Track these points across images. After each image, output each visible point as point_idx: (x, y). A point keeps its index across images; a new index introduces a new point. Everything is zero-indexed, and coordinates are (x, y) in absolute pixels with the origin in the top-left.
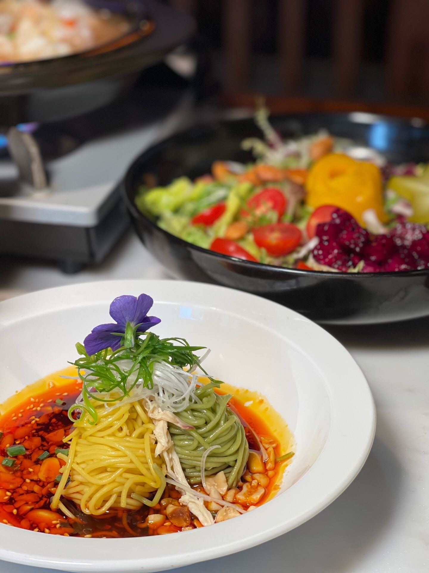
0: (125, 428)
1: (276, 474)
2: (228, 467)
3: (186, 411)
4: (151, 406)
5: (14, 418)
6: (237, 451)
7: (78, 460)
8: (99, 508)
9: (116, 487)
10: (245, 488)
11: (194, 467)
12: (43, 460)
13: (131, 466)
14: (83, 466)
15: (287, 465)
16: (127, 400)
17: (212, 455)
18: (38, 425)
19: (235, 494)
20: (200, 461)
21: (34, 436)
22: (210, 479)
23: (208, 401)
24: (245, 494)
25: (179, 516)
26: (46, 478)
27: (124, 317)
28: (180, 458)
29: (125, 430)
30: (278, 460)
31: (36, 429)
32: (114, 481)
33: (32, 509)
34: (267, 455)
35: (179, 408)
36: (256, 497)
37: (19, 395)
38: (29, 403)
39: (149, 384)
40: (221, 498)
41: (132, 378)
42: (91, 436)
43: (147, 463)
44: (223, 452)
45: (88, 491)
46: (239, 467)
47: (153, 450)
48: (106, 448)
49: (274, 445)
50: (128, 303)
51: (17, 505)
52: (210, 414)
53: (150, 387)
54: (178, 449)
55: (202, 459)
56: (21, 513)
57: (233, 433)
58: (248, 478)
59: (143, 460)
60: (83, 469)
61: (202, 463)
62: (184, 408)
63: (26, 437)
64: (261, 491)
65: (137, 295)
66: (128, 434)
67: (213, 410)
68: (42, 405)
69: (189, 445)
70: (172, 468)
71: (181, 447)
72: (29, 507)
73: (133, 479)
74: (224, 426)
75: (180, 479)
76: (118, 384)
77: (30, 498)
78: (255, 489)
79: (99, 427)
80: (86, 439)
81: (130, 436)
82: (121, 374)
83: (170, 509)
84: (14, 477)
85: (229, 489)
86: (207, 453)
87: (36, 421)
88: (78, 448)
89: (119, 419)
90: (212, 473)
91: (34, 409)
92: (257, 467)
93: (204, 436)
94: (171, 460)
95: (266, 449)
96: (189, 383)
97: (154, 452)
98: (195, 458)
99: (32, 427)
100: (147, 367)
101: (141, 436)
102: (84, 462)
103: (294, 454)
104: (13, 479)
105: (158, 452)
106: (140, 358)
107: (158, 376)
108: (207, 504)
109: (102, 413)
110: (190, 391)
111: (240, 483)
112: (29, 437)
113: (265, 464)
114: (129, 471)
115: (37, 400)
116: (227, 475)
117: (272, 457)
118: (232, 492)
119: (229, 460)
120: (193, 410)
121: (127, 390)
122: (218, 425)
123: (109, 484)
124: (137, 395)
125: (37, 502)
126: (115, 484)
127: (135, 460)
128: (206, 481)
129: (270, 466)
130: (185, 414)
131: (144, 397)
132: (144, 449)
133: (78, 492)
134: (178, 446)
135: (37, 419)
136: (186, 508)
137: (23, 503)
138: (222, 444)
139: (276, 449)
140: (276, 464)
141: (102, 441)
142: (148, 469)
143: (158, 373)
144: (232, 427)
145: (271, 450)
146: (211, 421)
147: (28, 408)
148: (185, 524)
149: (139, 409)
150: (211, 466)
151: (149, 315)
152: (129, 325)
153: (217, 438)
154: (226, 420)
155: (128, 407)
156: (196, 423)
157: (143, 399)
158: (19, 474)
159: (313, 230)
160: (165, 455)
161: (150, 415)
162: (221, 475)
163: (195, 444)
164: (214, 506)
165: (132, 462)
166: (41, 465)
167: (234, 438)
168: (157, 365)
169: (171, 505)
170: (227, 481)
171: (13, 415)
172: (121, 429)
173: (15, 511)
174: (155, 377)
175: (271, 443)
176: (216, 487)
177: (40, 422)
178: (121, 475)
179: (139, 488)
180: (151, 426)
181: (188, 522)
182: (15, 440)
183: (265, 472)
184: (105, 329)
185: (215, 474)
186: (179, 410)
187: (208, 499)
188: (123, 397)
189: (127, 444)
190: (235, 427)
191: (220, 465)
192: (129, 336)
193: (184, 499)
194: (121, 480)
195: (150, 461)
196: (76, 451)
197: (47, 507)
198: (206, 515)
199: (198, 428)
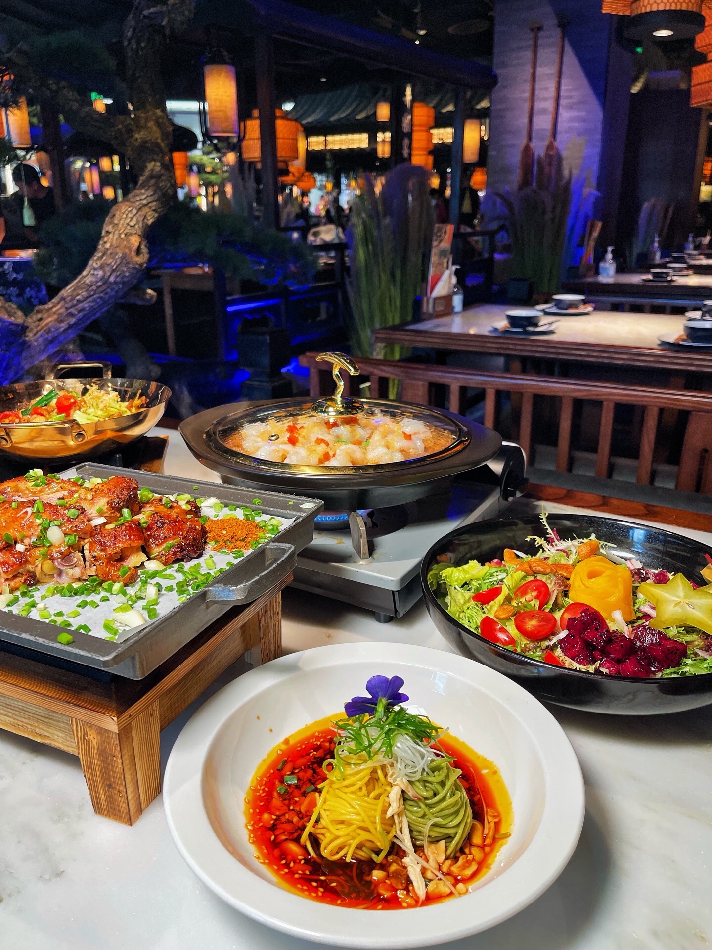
0: (364, 789)
1: (492, 850)
2: (449, 838)
3: (419, 781)
4: (390, 771)
5: (299, 748)
6: (458, 825)
7: (325, 807)
8: (334, 855)
9: (350, 840)
10: (461, 861)
11: (420, 832)
12: (308, 793)
13: (363, 825)
14: (328, 813)
15: (502, 845)
16: (370, 764)
17: (435, 825)
18: (315, 758)
19: (451, 866)
20: (424, 828)
21: (309, 767)
22: (433, 846)
23: (439, 776)
24: (459, 867)
25: (398, 877)
26: (306, 812)
27: (377, 693)
28: (408, 822)
29: (364, 790)
30: (497, 836)
31: (312, 762)
32: (348, 834)
33: (286, 840)
34: (489, 829)
35: (413, 777)
36: (468, 872)
37: (307, 728)
38: (313, 736)
39: (389, 752)
40: (437, 867)
41: (377, 746)
42: (338, 789)
43: (375, 823)
44: (446, 824)
45: (329, 836)
46: (458, 840)
47: (384, 812)
48: (346, 804)
49: (497, 820)
50: (382, 682)
51: (277, 832)
52: (439, 788)
53: (390, 757)
54: (408, 813)
55: (426, 827)
56: (277, 841)
57: (456, 808)
58: (467, 851)
59: (372, 819)
60: (328, 816)
61: (426, 830)
62: (417, 778)
63: (302, 767)
64: (474, 867)
65: (390, 677)
66: (366, 794)
67: (443, 784)
68: (322, 740)
69: (418, 812)
70: (401, 830)
71: (411, 812)
72: (284, 837)
73: (364, 836)
74: (449, 801)
75: (406, 842)
76: (365, 748)
77: (288, 827)
78: (468, 863)
79: (346, 783)
80: (334, 789)
81: (368, 796)
82: (369, 741)
83: (394, 867)
84: (281, 804)
85: (446, 859)
86: (431, 823)
87: (314, 754)
88: (328, 796)
89: (360, 780)
90: (435, 841)
91: (316, 743)
92: (477, 839)
93: (430, 806)
94: (401, 822)
95: (489, 823)
96: (423, 758)
97: (386, 813)
98: (421, 825)
99: (310, 759)
100: (390, 739)
101: (378, 797)
102: (329, 810)
103: (510, 835)
104: (282, 806)
105: (389, 814)
106: (387, 728)
107: (398, 747)
108: (424, 871)
109: (349, 771)
110: (424, 765)
111: (458, 854)
112: (305, 768)
113: (484, 839)
114: (361, 828)
115: (320, 735)
116: (448, 844)
117: (491, 833)
118: (448, 863)
119: (451, 832)
120: (425, 781)
121: (372, 755)
122: (444, 799)
123: (344, 836)
124: (380, 761)
125: (292, 833)
126: (348, 837)
127: (366, 819)
128: (428, 846)
129: (488, 841)
130: (418, 784)
131: (385, 763)
132: (375, 810)
133: (323, 834)
134: (408, 811)
135: (315, 753)
136: (405, 870)
137: (282, 831)
138: (444, 817)
139: (497, 825)
140: (494, 839)
141: (344, 796)
142: (376, 829)
143: (398, 745)
144: (456, 803)
145: (492, 825)
146: (438, 794)
147: (312, 740)
148: (400, 887)
149: (380, 772)
150: (433, 834)
151: (400, 691)
152: (381, 700)
153: (442, 810)
154: (453, 794)
155: (369, 771)
156: (425, 794)
157: (385, 765)
158: (286, 802)
159: (565, 622)
160: (396, 817)
161: (389, 779)
162: (443, 843)
163: (421, 814)
164: (429, 875)
165: (363, 821)
166: (305, 797)
167: (457, 813)
168: (400, 738)
169: (395, 864)
170: (446, 851)
171: (299, 745)
172: (361, 788)
173: (273, 837)
174: (396, 748)
175: (495, 817)
176: (435, 855)
177: (317, 756)
178: (354, 831)
179: (369, 844)
180: (388, 788)
181: (404, 885)
182: (294, 769)
183: (482, 847)
184: (360, 700)
185: (438, 841)
186: (413, 780)
187: (425, 864)
188: (368, 761)
189: (364, 804)
190: (459, 803)
191: (442, 834)
192: (380, 708)
193: (406, 860)
194: (352, 834)
195: (378, 821)
196: (325, 798)
197: (297, 840)
198: (420, 882)
199: (426, 798)
